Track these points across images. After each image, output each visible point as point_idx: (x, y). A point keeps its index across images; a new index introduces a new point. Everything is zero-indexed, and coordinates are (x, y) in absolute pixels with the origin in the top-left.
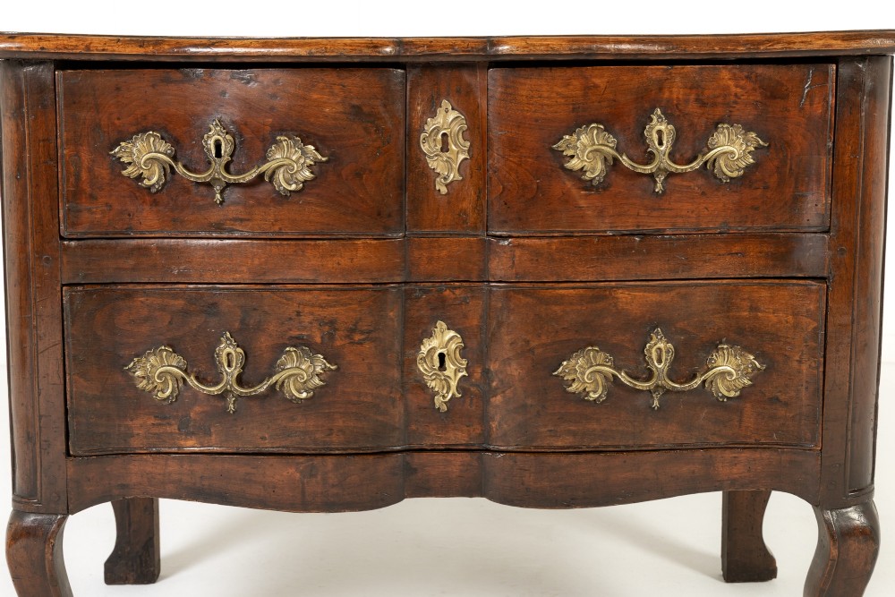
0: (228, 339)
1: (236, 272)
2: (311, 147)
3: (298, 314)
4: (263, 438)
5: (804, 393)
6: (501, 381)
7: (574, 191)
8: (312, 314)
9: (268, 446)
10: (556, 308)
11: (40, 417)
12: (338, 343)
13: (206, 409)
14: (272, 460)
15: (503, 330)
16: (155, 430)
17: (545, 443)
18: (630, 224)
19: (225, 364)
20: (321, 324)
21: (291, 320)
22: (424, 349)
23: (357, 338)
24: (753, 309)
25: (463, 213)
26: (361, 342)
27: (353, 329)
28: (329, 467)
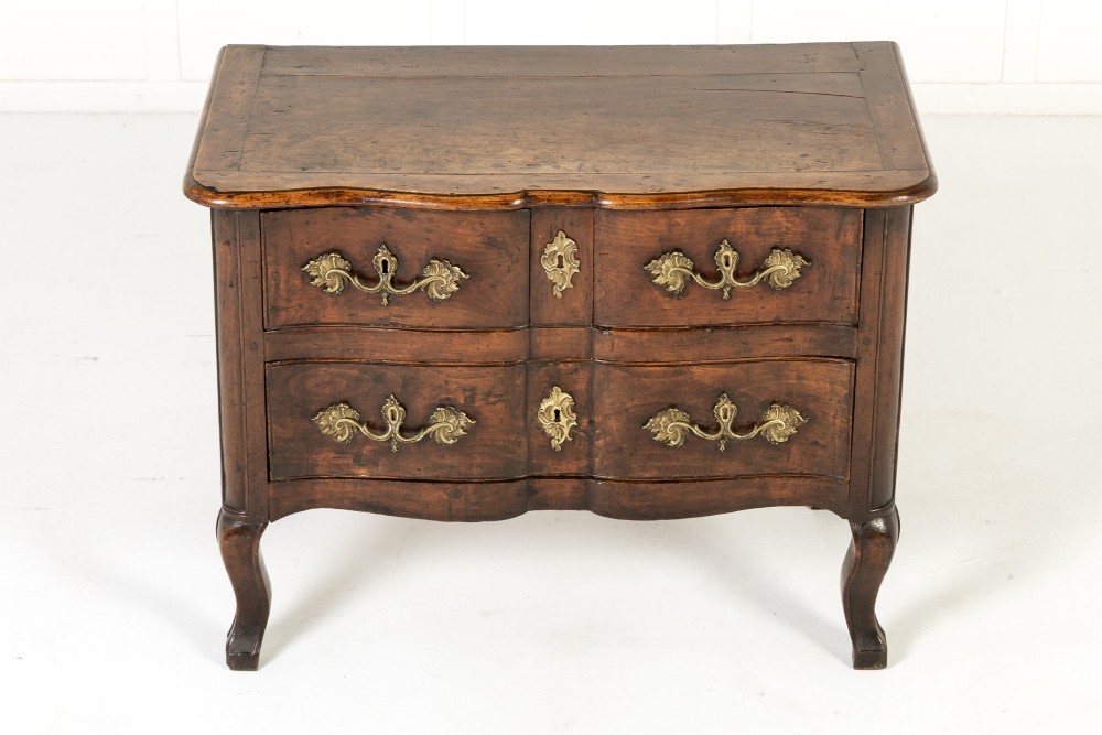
0: (392, 400)
1: (399, 353)
2: (457, 268)
3: (447, 382)
5: (837, 440)
6: (603, 430)
7: (661, 298)
8: (456, 383)
9: (422, 475)
10: (645, 380)
11: (248, 455)
12: (477, 404)
13: (375, 450)
14: (426, 485)
15: (605, 394)
16: (335, 462)
17: (637, 475)
18: (703, 321)
19: (390, 418)
20: (464, 390)
21: (440, 387)
22: (544, 407)
23: (492, 400)
24: (800, 378)
25: (574, 311)
26: (494, 403)
27: (489, 394)
28: (471, 491)
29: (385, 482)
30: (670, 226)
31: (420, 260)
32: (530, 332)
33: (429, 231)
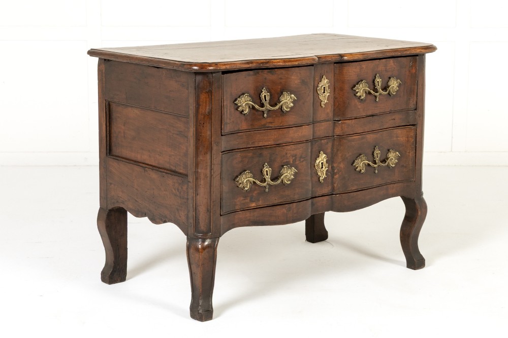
0: (266, 165)
1: (269, 141)
2: (293, 95)
3: (286, 154)
4: (276, 200)
5: (410, 163)
6: (338, 170)
7: (357, 103)
8: (290, 153)
9: (276, 202)
10: (353, 143)
11: (213, 202)
12: (297, 163)
13: (258, 191)
14: (278, 207)
15: (339, 152)
16: (243, 202)
17: (350, 189)
18: (370, 113)
19: (266, 174)
20: (293, 156)
21: (284, 156)
22: (317, 162)
23: (302, 160)
24: (397, 137)
25: (328, 114)
26: (302, 162)
27: (301, 157)
28: (294, 207)
29: (262, 209)
30: (361, 68)
31: (278, 94)
32: (313, 126)
33: (281, 79)
